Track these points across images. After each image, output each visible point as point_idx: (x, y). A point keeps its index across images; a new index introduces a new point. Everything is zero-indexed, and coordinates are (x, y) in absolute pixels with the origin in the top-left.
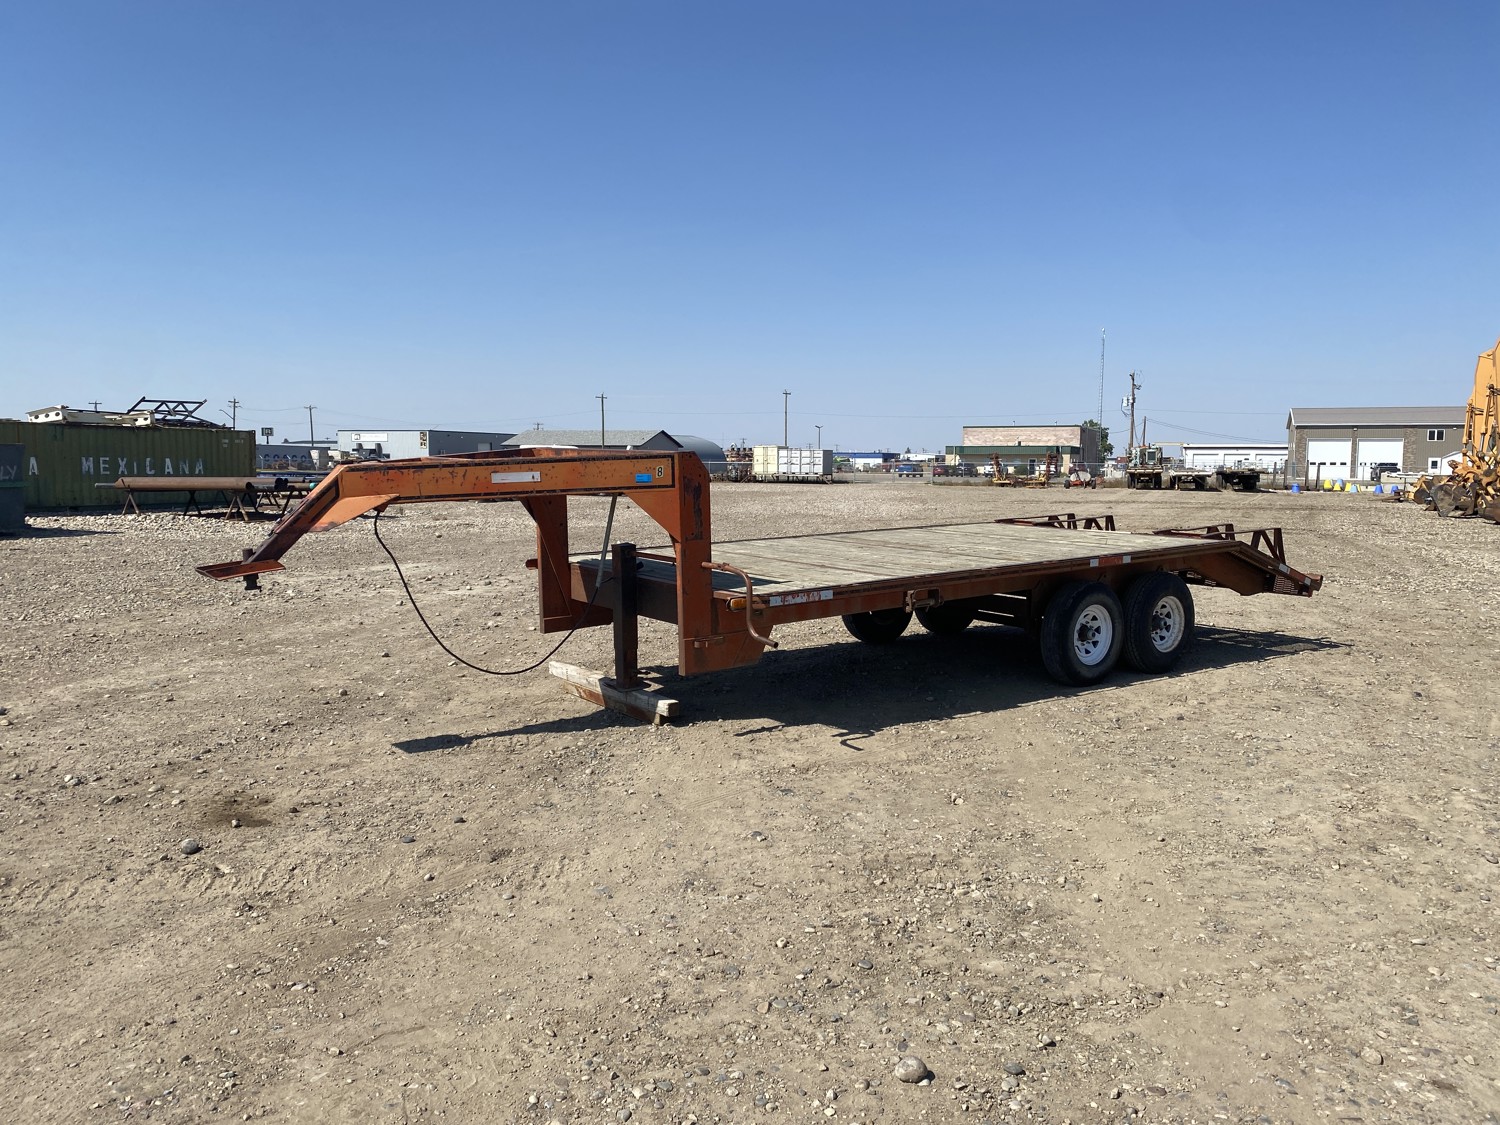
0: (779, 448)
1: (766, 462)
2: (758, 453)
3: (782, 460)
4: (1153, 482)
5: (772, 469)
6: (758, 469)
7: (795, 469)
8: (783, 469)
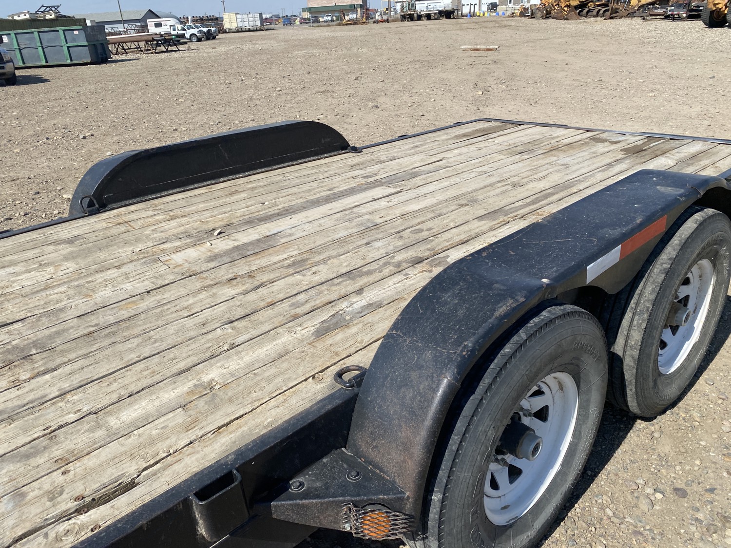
0: (237, 14)
1: (231, 22)
2: (226, 17)
3: (239, 20)
4: (411, 18)
5: (234, 26)
6: (227, 26)
7: (246, 24)
8: (240, 25)
